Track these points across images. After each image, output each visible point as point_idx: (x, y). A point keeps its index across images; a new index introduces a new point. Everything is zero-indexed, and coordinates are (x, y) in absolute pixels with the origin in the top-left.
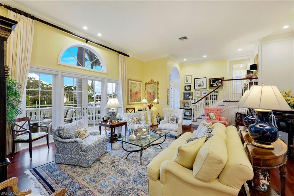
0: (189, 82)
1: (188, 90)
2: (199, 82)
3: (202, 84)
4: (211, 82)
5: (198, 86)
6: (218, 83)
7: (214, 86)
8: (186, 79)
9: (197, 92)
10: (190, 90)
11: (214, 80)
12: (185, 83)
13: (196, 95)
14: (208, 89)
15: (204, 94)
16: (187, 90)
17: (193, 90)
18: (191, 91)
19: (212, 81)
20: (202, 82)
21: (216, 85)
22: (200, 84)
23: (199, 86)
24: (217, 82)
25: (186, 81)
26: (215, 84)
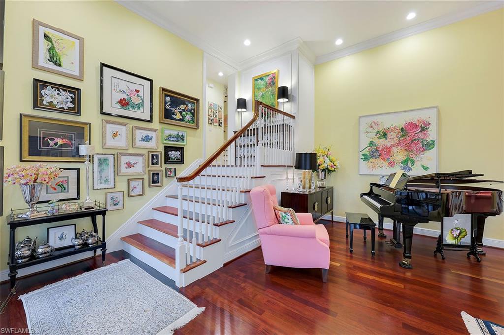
0: (70, 64)
1: (61, 110)
2: (123, 86)
3: (136, 100)
4: (166, 103)
5: (118, 106)
6: (184, 110)
7: (175, 119)
8: (43, 45)
9: (116, 128)
10: (76, 109)
11: (176, 100)
12: (35, 65)
13: (111, 142)
14: (156, 124)
15: (144, 140)
16: (51, 107)
17: (89, 113)
18: (82, 119)
19: (168, 98)
20: (137, 91)
22: (126, 97)
23: (124, 103)
24: (182, 107)
25: (43, 55)
26: (176, 111)
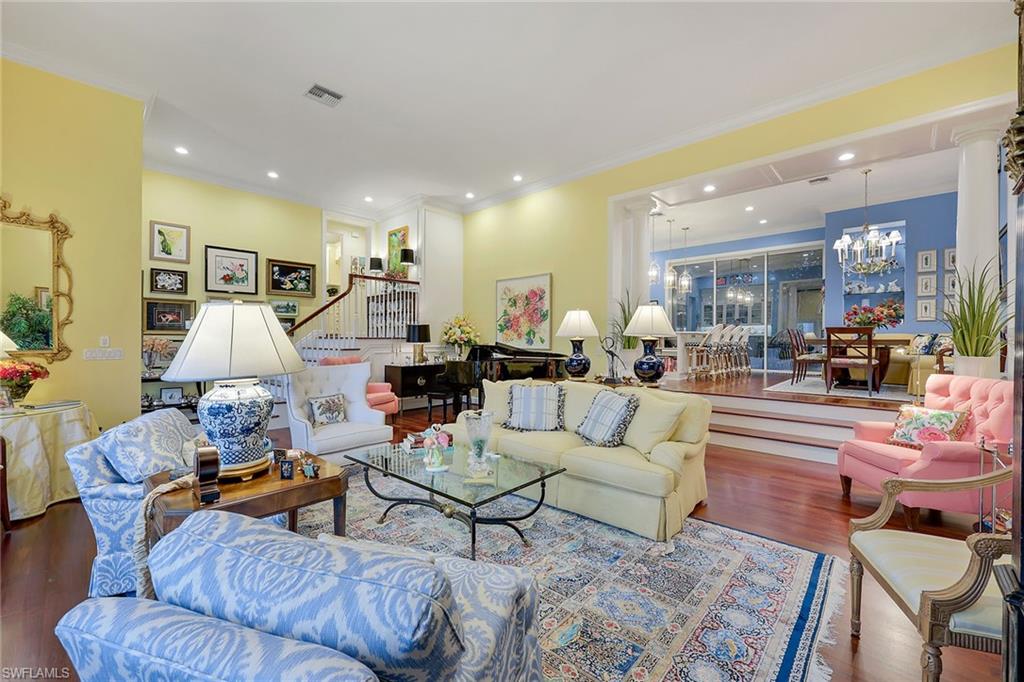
0: (178, 252)
1: (172, 291)
2: (227, 263)
3: (240, 274)
4: (273, 273)
5: (222, 282)
6: (296, 279)
7: (285, 289)
8: (158, 239)
10: (184, 290)
11: (287, 269)
12: (152, 257)
14: (262, 296)
16: (164, 289)
17: (195, 291)
18: (188, 297)
19: (276, 269)
20: (241, 266)
21: (289, 286)
22: (229, 273)
23: (228, 279)
24: (293, 275)
25: (158, 247)
26: (287, 280)
